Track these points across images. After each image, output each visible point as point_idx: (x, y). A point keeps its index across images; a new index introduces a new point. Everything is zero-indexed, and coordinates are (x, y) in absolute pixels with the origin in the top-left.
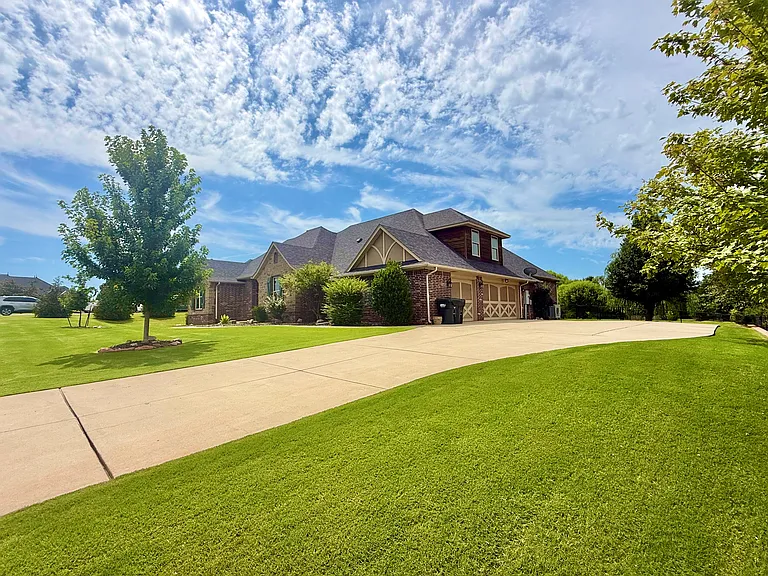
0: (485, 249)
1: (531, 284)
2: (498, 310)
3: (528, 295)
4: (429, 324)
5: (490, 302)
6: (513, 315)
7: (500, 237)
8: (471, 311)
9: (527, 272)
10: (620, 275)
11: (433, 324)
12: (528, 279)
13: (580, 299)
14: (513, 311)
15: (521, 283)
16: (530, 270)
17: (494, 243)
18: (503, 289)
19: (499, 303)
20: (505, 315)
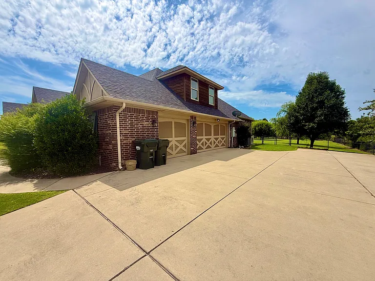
0: (204, 96)
1: (237, 123)
2: (211, 143)
3: (234, 130)
4: (120, 170)
5: (204, 137)
6: (223, 145)
7: (217, 88)
8: (185, 146)
9: (234, 114)
10: (296, 117)
11: (126, 169)
12: (234, 119)
13: (261, 130)
14: (223, 141)
15: (230, 122)
16: (236, 113)
17: (211, 92)
18: (216, 127)
19: (212, 137)
20: (217, 146)
